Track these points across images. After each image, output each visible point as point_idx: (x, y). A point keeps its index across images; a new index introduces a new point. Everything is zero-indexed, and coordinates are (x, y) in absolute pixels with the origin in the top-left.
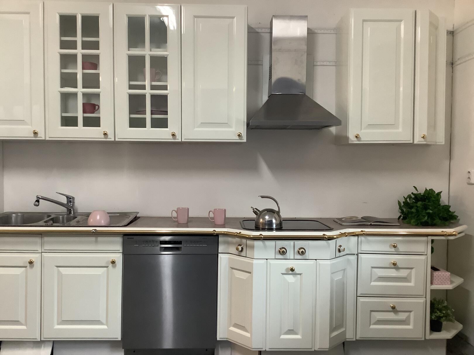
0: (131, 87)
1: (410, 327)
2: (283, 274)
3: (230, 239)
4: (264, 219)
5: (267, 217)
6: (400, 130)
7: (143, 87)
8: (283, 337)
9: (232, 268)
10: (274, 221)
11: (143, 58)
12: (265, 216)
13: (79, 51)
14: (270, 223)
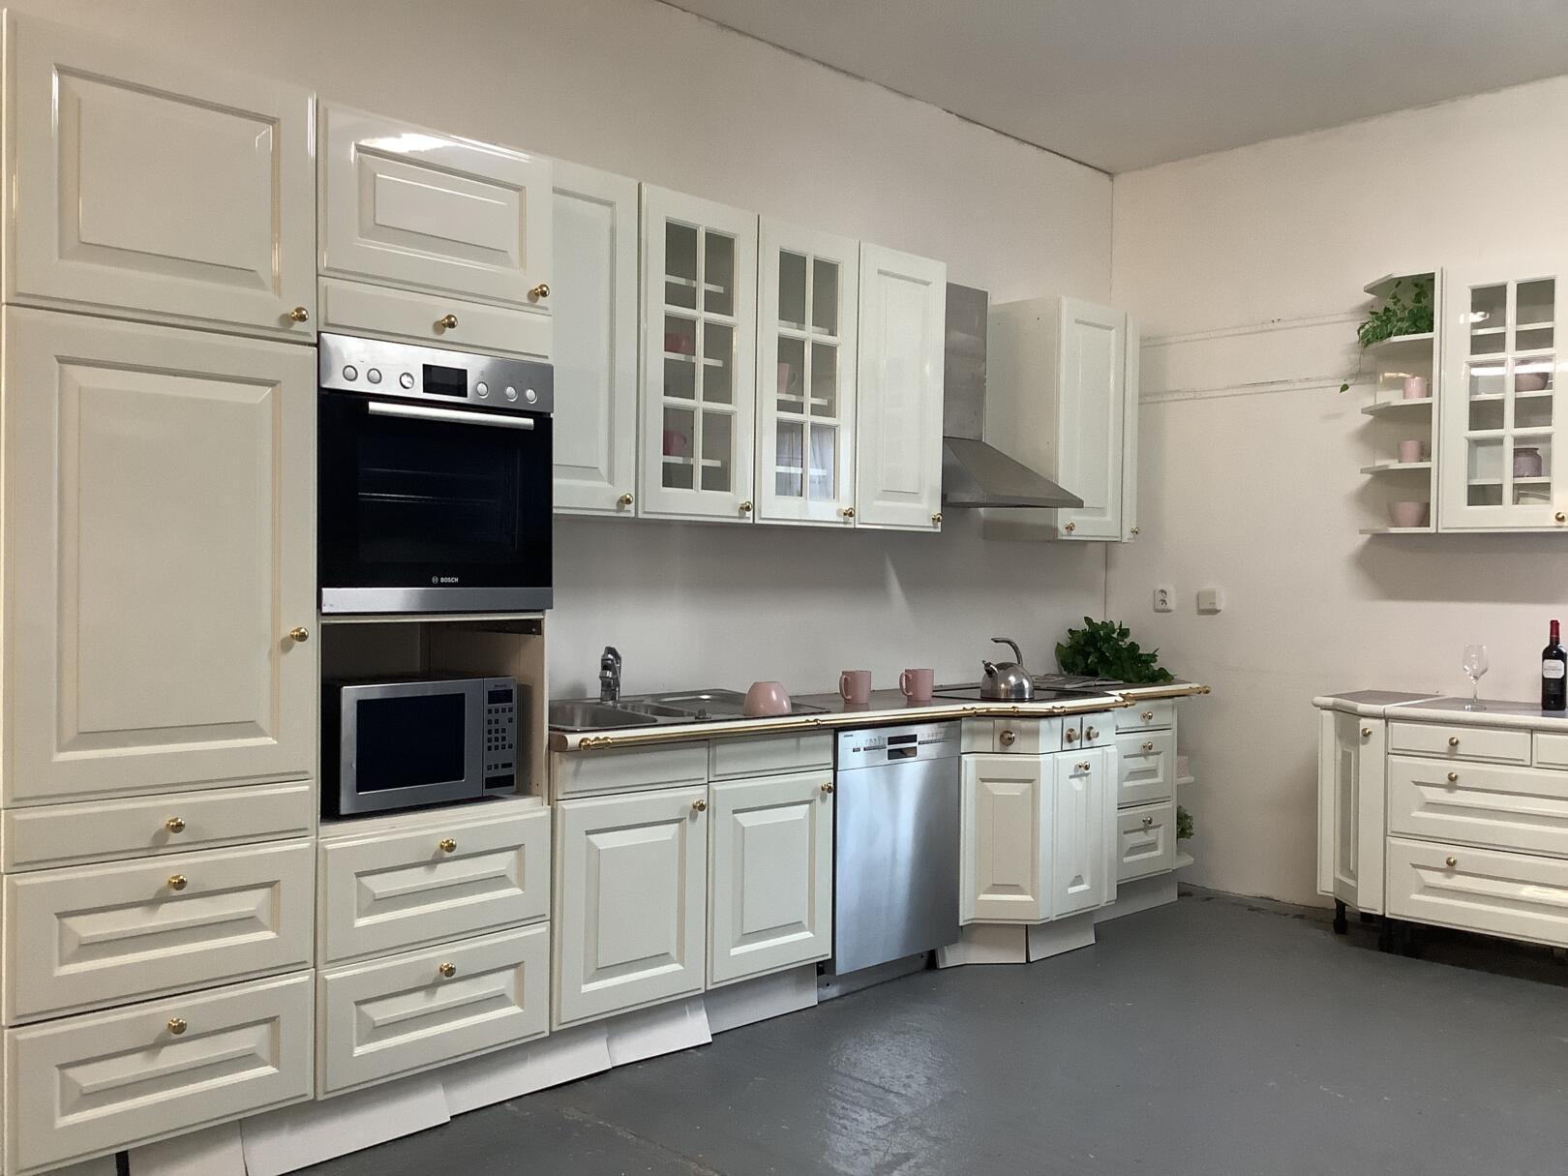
0: (782, 406)
1: (1159, 852)
2: (1071, 777)
3: (977, 724)
4: (1007, 683)
5: (1012, 679)
6: (1108, 518)
7: (798, 408)
8: (1072, 890)
9: (983, 780)
10: (1026, 684)
11: (801, 343)
12: (1009, 675)
13: (700, 315)
14: (1020, 688)
